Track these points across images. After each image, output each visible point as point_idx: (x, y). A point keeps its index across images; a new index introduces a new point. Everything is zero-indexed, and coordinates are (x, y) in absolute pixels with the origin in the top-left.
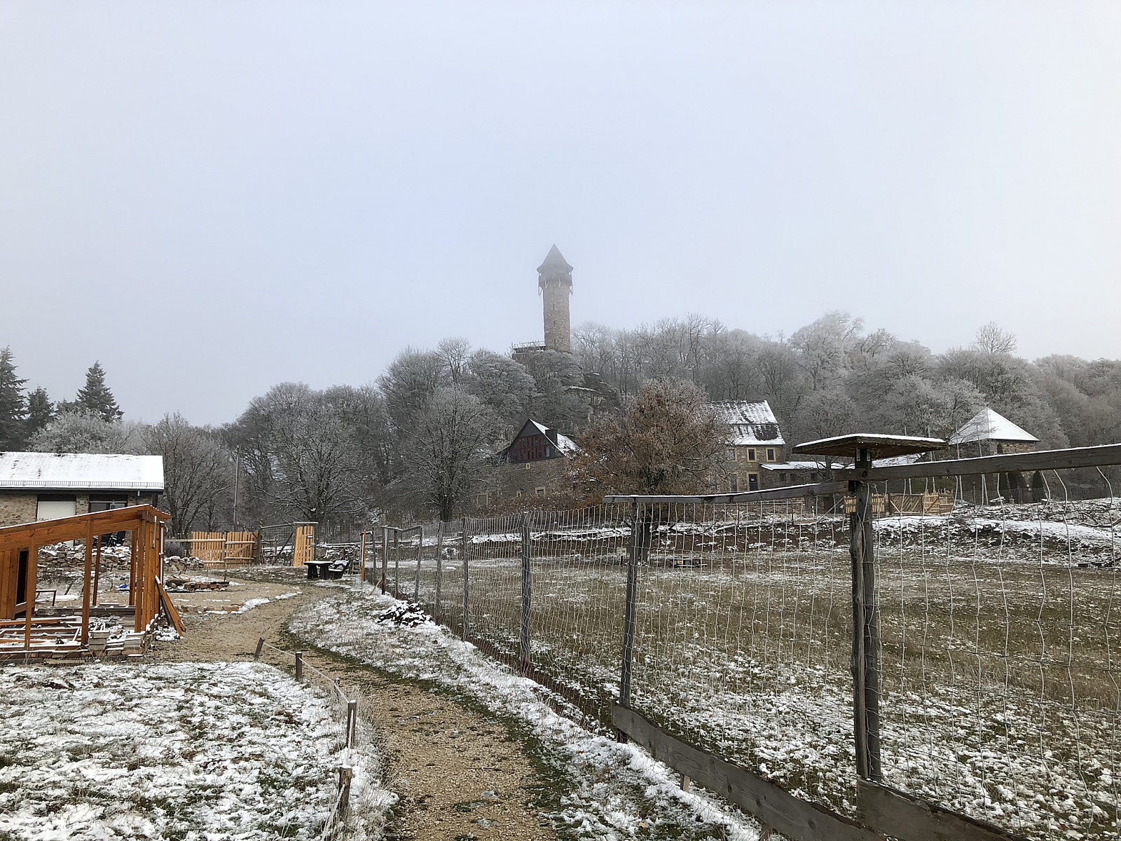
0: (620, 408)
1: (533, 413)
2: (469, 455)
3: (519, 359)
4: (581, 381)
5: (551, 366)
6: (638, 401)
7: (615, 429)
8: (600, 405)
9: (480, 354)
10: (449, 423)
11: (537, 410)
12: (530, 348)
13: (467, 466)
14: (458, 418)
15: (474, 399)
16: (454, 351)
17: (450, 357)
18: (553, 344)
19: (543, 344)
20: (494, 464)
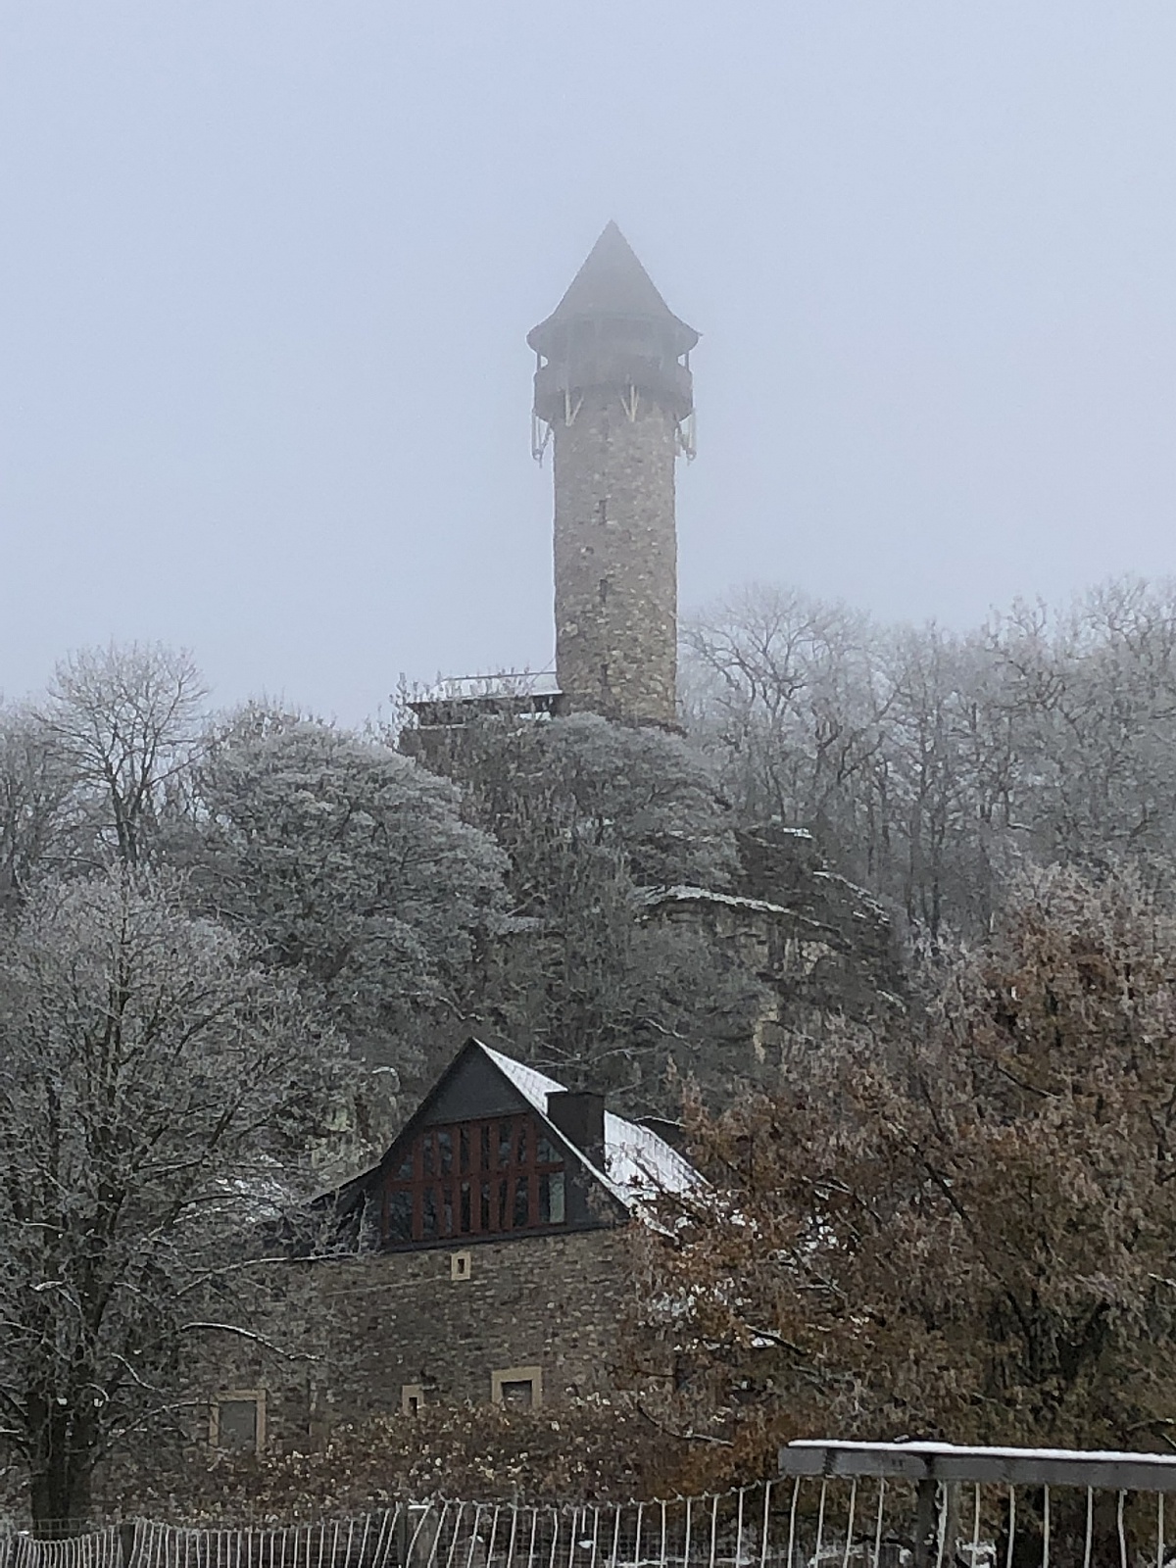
0: (908, 996)
1: (495, 1012)
2: (179, 1205)
3: (432, 751)
4: (725, 865)
5: (584, 788)
6: (988, 971)
7: (875, 1101)
8: (812, 979)
9: (249, 725)
10: (89, 1052)
11: (509, 995)
12: (489, 704)
13: (170, 1262)
14: (133, 1031)
15: (213, 938)
16: (127, 711)
17: (107, 737)
18: (595, 689)
19: (547, 686)
20: (299, 1254)
